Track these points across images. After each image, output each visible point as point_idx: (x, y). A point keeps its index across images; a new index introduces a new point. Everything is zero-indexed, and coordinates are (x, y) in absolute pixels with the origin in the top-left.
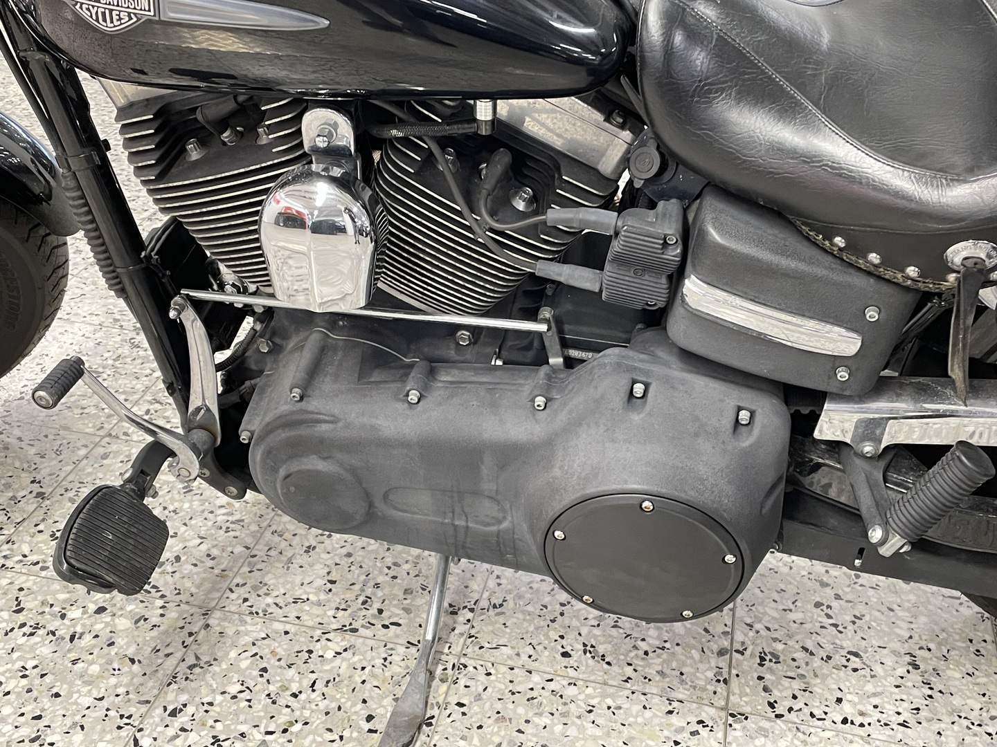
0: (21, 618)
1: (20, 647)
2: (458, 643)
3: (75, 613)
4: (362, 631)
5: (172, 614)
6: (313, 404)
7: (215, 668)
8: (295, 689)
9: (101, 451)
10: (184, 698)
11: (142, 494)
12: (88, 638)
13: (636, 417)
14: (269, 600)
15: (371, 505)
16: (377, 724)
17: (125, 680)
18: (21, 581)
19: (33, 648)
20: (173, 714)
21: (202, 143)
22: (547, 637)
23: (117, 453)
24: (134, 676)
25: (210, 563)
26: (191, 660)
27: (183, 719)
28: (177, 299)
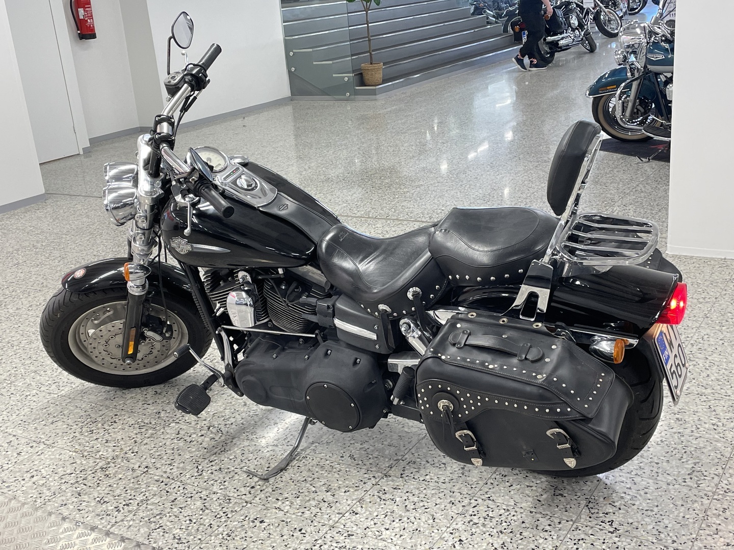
0: (178, 436)
1: (174, 443)
2: (308, 451)
3: (194, 436)
4: (280, 446)
5: (223, 438)
6: (250, 359)
7: (229, 452)
8: (250, 459)
9: (222, 392)
10: (215, 458)
11: (206, 389)
12: (195, 442)
13: (326, 360)
14: (255, 436)
15: (266, 392)
16: (270, 469)
17: (201, 453)
18: (182, 427)
19: (178, 443)
20: (211, 462)
21: (225, 281)
22: (339, 452)
23: (227, 393)
24: (204, 452)
25: (241, 425)
26: (223, 449)
27: (213, 463)
28: (219, 328)
